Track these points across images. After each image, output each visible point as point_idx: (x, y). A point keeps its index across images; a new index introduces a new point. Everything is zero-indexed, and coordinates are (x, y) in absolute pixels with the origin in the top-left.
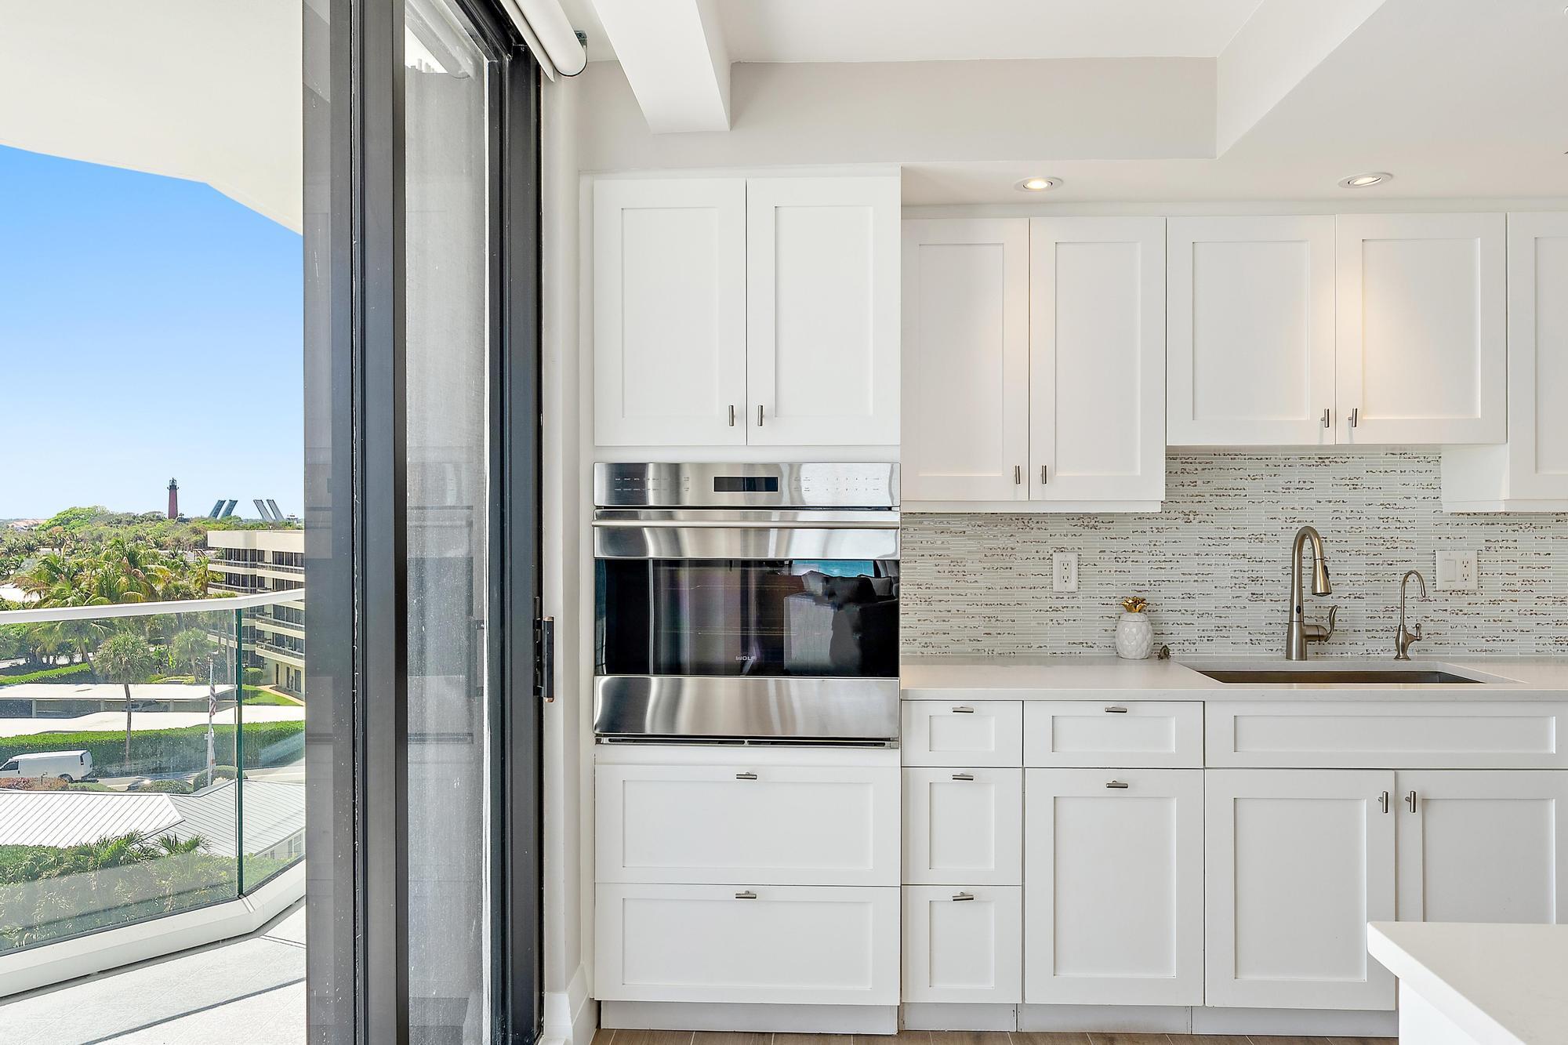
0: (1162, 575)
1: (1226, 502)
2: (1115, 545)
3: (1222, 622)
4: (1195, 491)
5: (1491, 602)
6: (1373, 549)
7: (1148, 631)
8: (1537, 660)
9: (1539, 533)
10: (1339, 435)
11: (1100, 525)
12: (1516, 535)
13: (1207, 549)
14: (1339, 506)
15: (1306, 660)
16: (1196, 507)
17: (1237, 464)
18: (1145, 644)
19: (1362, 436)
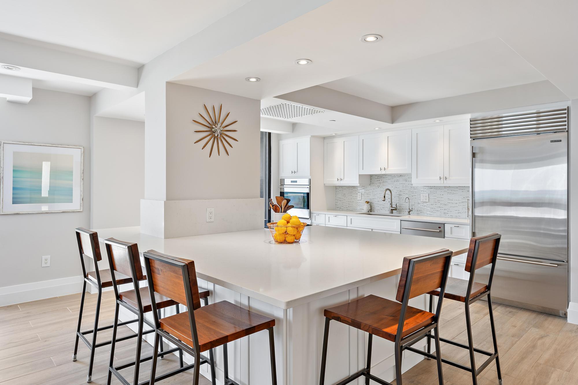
0: (374, 197)
1: (384, 184)
2: (367, 192)
3: (384, 206)
4: (380, 182)
5: (431, 204)
6: (409, 193)
7: (367, 207)
8: (440, 217)
9: (441, 190)
10: (383, 172)
11: (365, 188)
12: (436, 191)
13: (381, 193)
14: (403, 185)
15: (393, 213)
16: (379, 185)
17: (386, 177)
18: (366, 209)
19: (387, 172)
